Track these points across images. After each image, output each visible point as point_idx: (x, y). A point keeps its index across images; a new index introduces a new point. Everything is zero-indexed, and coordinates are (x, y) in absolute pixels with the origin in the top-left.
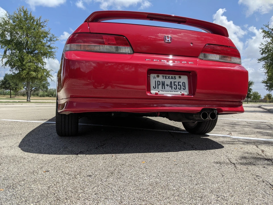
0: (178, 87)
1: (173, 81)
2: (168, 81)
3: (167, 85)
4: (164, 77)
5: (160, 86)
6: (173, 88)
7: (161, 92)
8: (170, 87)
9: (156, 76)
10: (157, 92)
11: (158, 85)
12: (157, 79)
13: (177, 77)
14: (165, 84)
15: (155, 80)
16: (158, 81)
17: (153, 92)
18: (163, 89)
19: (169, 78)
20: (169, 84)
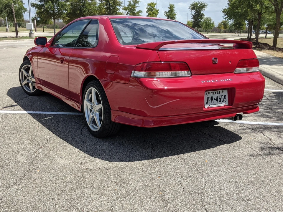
0: (222, 100)
1: (218, 95)
2: (215, 96)
3: (215, 99)
4: (213, 93)
5: (210, 101)
6: (218, 101)
7: (211, 106)
8: (217, 101)
9: (207, 93)
10: (209, 106)
11: (209, 100)
12: (209, 95)
13: (221, 91)
14: (214, 99)
15: (207, 96)
16: (209, 97)
17: (206, 106)
18: (213, 104)
19: (216, 93)
20: (216, 98)
